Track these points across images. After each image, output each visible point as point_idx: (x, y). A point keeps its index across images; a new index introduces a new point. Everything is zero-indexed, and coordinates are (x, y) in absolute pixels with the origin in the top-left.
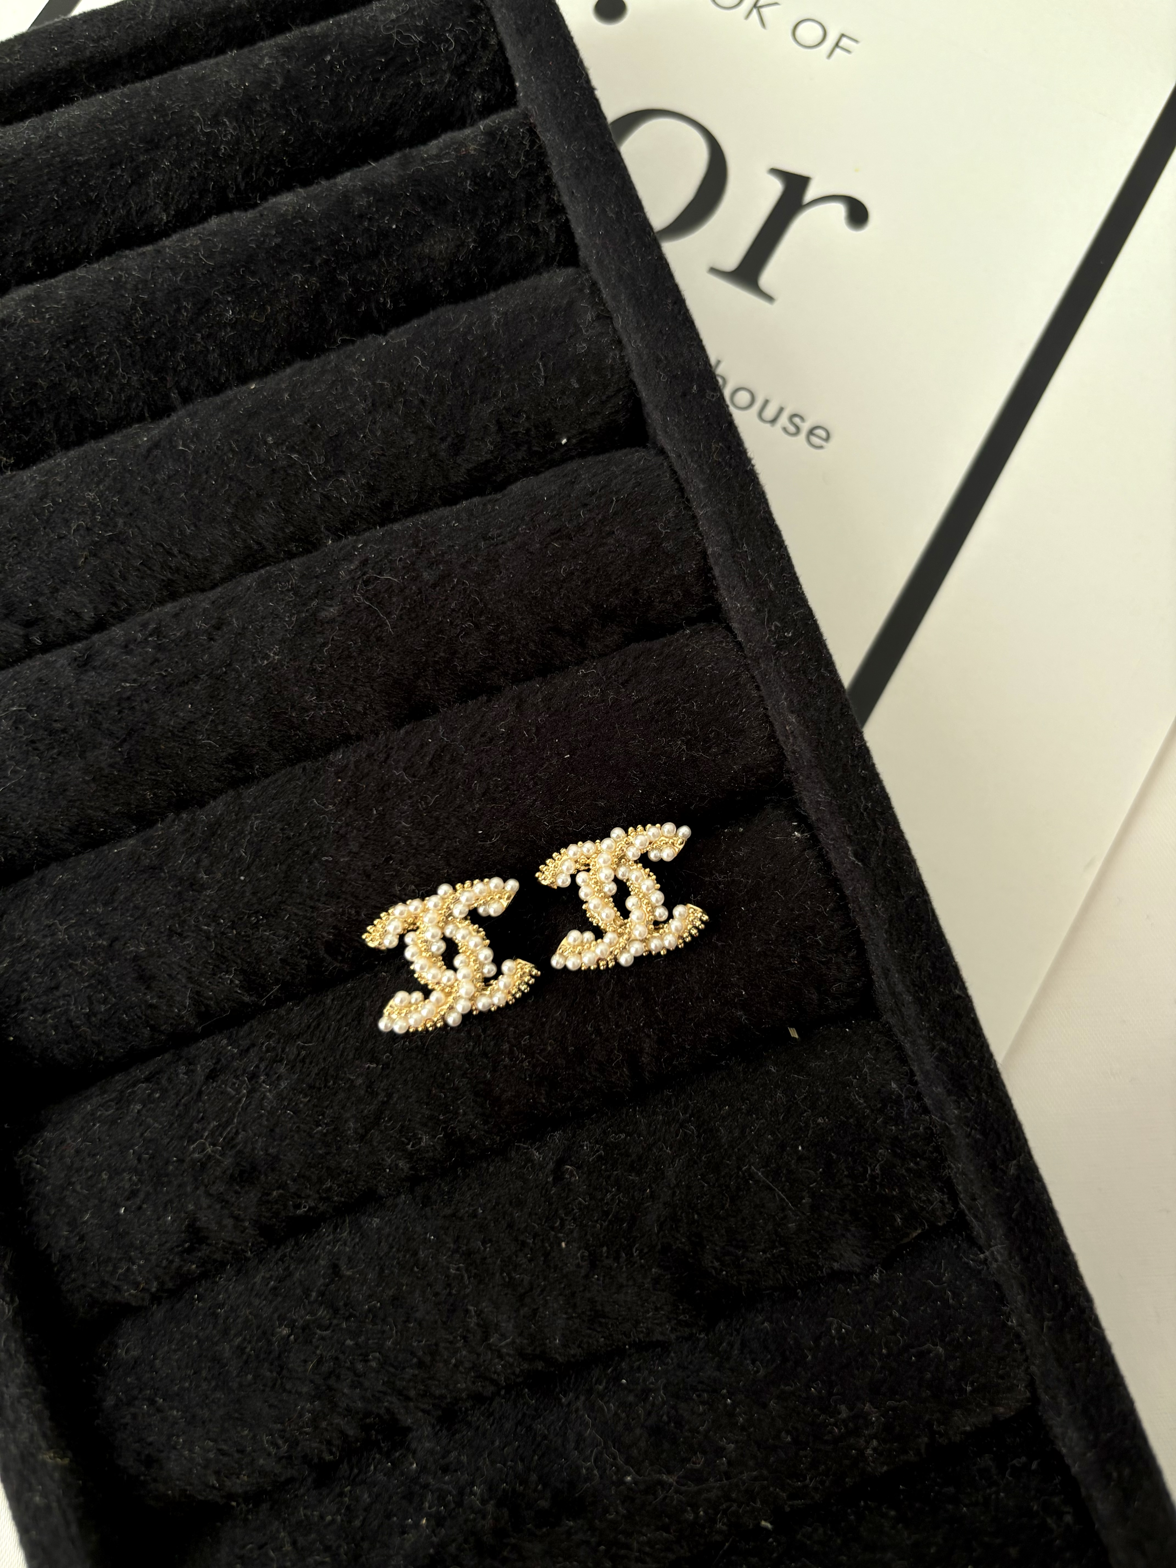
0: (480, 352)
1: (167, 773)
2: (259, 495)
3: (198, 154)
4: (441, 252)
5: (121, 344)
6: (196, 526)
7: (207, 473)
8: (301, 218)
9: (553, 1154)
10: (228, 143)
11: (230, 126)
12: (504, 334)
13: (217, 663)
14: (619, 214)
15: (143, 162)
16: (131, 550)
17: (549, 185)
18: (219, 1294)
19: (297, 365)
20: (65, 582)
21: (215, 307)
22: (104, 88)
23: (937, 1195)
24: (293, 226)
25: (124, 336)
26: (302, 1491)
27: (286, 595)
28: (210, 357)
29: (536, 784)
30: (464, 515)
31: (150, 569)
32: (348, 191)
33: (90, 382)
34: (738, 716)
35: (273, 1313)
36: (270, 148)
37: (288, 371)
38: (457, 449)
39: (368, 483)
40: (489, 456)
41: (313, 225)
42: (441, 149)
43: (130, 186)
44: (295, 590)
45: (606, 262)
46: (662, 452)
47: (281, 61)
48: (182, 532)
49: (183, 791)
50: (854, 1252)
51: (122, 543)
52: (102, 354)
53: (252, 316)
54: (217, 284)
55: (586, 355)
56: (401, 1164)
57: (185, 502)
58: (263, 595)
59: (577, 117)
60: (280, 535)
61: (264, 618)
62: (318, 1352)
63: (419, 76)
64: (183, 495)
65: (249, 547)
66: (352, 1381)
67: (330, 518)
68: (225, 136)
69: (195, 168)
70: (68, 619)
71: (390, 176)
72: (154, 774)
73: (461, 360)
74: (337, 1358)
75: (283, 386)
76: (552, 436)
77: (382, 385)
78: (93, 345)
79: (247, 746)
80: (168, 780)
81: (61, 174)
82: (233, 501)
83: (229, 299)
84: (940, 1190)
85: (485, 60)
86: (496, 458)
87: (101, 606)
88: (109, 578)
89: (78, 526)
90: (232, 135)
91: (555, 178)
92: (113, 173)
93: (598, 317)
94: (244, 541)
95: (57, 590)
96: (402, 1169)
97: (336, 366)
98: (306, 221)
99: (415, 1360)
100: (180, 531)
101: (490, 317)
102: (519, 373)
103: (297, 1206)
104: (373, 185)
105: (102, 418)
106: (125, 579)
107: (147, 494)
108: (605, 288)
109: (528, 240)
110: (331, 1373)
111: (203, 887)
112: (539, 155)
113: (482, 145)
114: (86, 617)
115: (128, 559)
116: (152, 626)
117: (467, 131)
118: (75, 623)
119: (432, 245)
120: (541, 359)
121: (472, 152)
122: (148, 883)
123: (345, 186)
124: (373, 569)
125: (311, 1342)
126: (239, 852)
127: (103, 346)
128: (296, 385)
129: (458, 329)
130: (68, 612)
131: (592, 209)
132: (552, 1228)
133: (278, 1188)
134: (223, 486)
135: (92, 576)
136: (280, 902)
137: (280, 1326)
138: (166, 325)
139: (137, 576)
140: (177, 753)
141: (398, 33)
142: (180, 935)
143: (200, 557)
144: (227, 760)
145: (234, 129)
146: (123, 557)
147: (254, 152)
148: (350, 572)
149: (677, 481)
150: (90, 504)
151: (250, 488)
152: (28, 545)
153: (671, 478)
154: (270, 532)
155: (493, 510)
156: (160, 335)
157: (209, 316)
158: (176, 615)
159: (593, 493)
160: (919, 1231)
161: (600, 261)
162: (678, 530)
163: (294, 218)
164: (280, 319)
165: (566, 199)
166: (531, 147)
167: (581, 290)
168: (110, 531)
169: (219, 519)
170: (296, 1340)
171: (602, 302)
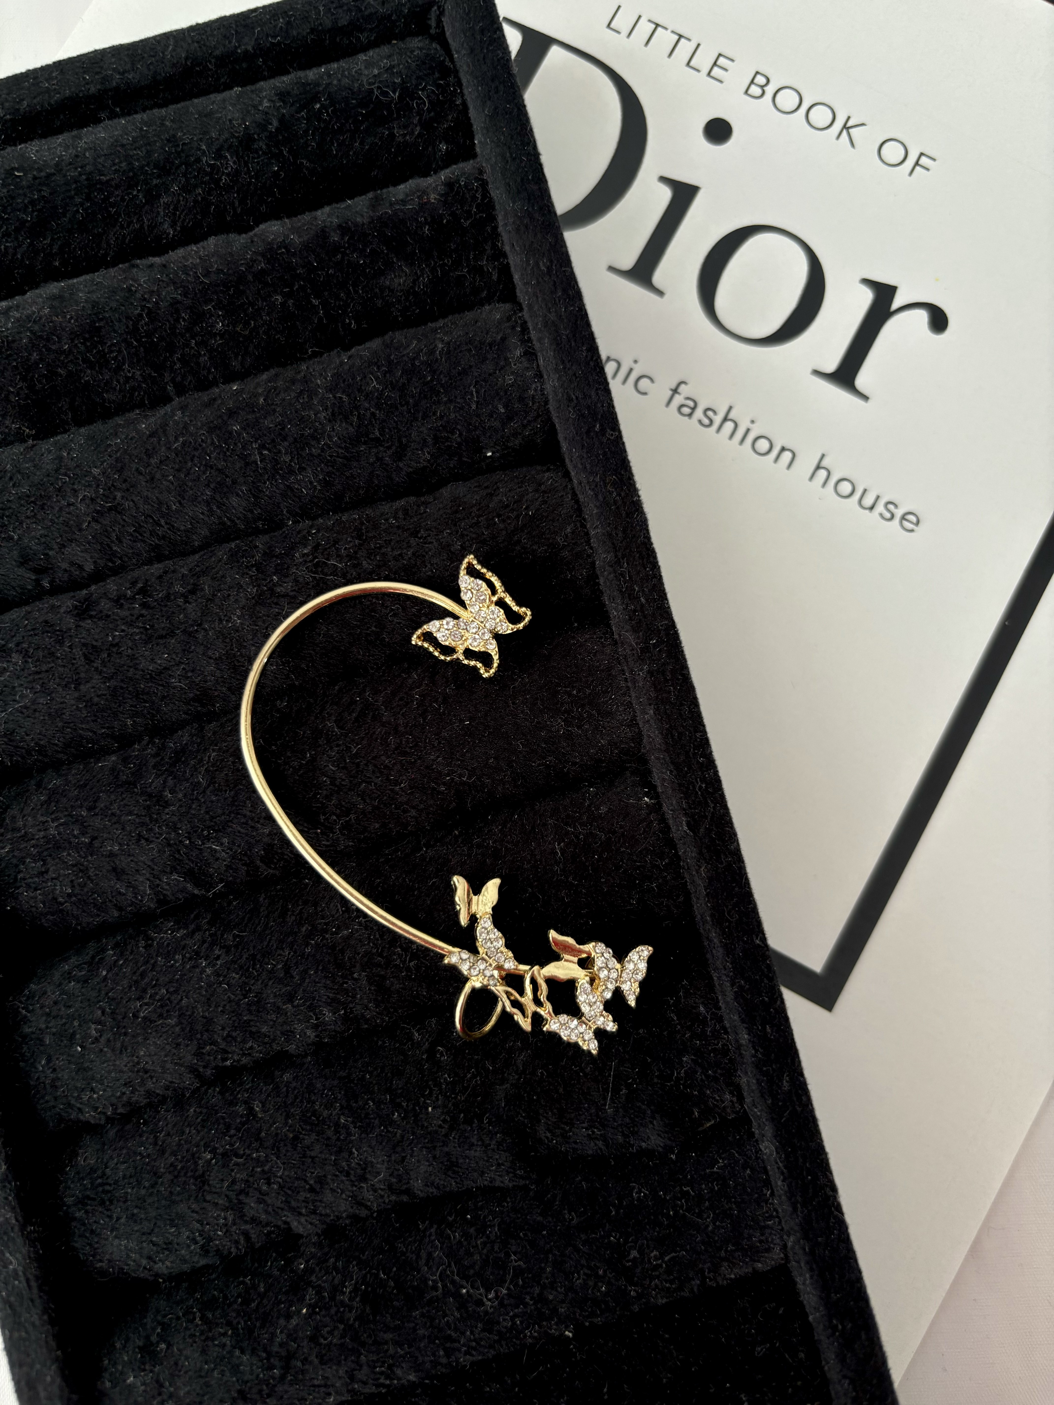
0: (425, 377)
1: (145, 707)
2: (234, 482)
3: (202, 183)
4: (400, 284)
5: (129, 345)
6: (180, 503)
7: (192, 460)
8: (286, 248)
9: (429, 1036)
10: (228, 175)
11: (231, 162)
12: (446, 362)
13: (190, 622)
14: (549, 269)
15: (156, 185)
16: (127, 519)
17: (495, 235)
18: (159, 1121)
19: (273, 372)
20: (71, 541)
21: (208, 319)
22: (127, 112)
23: (728, 1096)
24: (277, 254)
25: (131, 338)
26: (214, 1276)
27: (250, 570)
28: (202, 359)
29: (440, 743)
30: (400, 515)
31: (141, 535)
32: (325, 227)
33: (102, 374)
34: (607, 701)
35: (201, 1140)
36: (263, 181)
37: (265, 376)
38: (399, 456)
39: (324, 479)
40: (425, 464)
41: (294, 254)
42: (407, 195)
43: (144, 205)
44: (258, 566)
45: (536, 308)
46: (567, 475)
47: (278, 105)
48: (169, 508)
49: (157, 720)
50: (659, 1135)
51: (119, 513)
52: (112, 352)
53: (238, 329)
54: (212, 300)
55: (512, 386)
56: (309, 1032)
57: (172, 483)
58: (232, 568)
59: (522, 180)
60: (250, 515)
61: (230, 587)
62: (233, 1174)
63: (394, 127)
64: (171, 477)
65: (223, 524)
66: (258, 1198)
67: (291, 504)
68: (226, 168)
69: (200, 194)
70: (72, 569)
71: (362, 216)
72: (135, 706)
73: (408, 382)
74: (247, 1181)
75: (260, 391)
76: (480, 450)
77: (341, 398)
78: (106, 343)
79: (211, 689)
80: (145, 712)
81: (86, 191)
82: (212, 486)
83: (220, 313)
84: (731, 1093)
85: (450, 117)
86: (432, 465)
87: (99, 561)
88: (107, 540)
89: (84, 496)
90: (232, 168)
91: (500, 229)
92: (130, 193)
93: (526, 353)
94: (220, 518)
95: (64, 546)
96: (309, 1037)
97: (305, 377)
98: (288, 251)
99: (307, 1187)
100: (168, 506)
101: (436, 346)
102: (456, 397)
103: (225, 1060)
104: (346, 223)
105: (109, 403)
106: (120, 541)
107: (141, 474)
108: (533, 330)
109: (474, 278)
110: (241, 1192)
111: (167, 804)
112: (488, 206)
113: (442, 195)
114: (87, 569)
115: (123, 526)
116: (140, 585)
117: (430, 180)
118: (77, 573)
119: (392, 279)
120: (475, 387)
121: (433, 201)
122: (124, 796)
123: (324, 221)
124: (322, 554)
125: (228, 1166)
126: (197, 777)
127: (113, 345)
128: (270, 391)
129: (409, 354)
130: (72, 564)
131: (528, 261)
132: (423, 1096)
133: (211, 1044)
134: (204, 473)
135: (93, 537)
136: (228, 821)
137: (205, 1152)
138: (166, 331)
139: (130, 540)
140: (154, 692)
141: (379, 88)
142: (147, 840)
143: (182, 528)
144: (193, 699)
145: (234, 163)
146: (120, 524)
147: (250, 183)
148: (304, 555)
149: (577, 502)
150: (94, 478)
151: (227, 476)
152: (43, 509)
153: (572, 499)
154: (241, 512)
155: (425, 512)
156: (161, 338)
157: (202, 326)
158: (160, 577)
159: (507, 506)
160: (713, 1122)
161: (530, 307)
162: (573, 544)
163: (279, 248)
164: (261, 332)
165: (507, 248)
166: (482, 200)
167: (513, 328)
168: (110, 502)
169: (200, 499)
170: (216, 1164)
171: (530, 340)
